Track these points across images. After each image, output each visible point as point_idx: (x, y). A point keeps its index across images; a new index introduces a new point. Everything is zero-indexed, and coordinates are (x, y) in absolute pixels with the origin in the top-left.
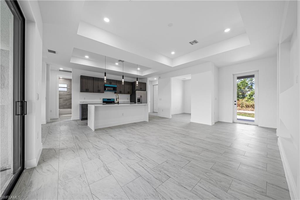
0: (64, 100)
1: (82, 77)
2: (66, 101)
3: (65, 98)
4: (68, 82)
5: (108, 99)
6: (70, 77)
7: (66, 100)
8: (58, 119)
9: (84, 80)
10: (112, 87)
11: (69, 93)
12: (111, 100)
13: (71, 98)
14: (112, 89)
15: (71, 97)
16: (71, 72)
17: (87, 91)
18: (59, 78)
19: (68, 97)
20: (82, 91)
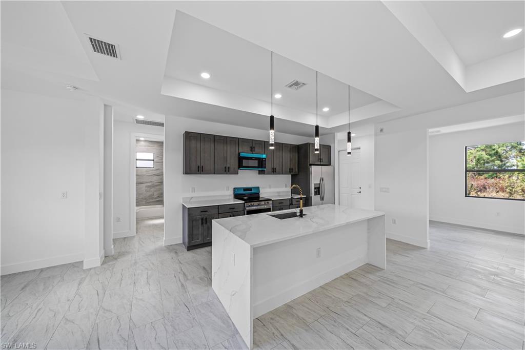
0: (148, 187)
1: (189, 136)
2: (152, 189)
3: (149, 182)
4: (156, 148)
5: (245, 189)
6: (159, 135)
7: (153, 186)
8: (134, 237)
9: (193, 144)
10: (256, 159)
11: (158, 172)
12: (253, 191)
13: (162, 183)
14: (255, 163)
15: (162, 179)
16: (162, 125)
17: (200, 170)
18: (137, 140)
19: (155, 179)
20: (188, 170)
